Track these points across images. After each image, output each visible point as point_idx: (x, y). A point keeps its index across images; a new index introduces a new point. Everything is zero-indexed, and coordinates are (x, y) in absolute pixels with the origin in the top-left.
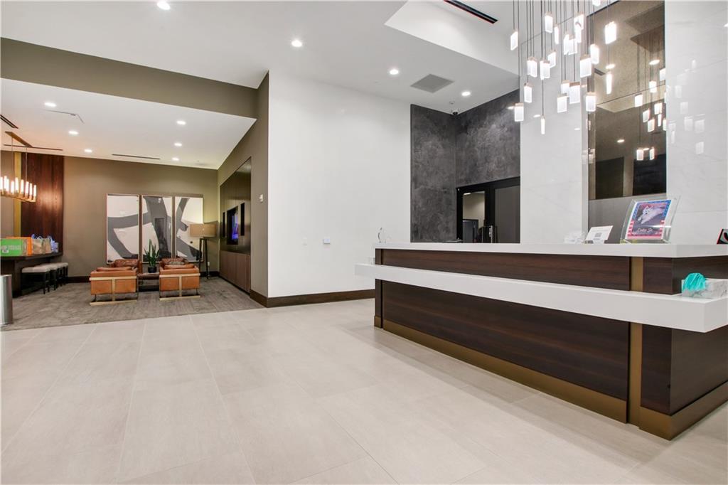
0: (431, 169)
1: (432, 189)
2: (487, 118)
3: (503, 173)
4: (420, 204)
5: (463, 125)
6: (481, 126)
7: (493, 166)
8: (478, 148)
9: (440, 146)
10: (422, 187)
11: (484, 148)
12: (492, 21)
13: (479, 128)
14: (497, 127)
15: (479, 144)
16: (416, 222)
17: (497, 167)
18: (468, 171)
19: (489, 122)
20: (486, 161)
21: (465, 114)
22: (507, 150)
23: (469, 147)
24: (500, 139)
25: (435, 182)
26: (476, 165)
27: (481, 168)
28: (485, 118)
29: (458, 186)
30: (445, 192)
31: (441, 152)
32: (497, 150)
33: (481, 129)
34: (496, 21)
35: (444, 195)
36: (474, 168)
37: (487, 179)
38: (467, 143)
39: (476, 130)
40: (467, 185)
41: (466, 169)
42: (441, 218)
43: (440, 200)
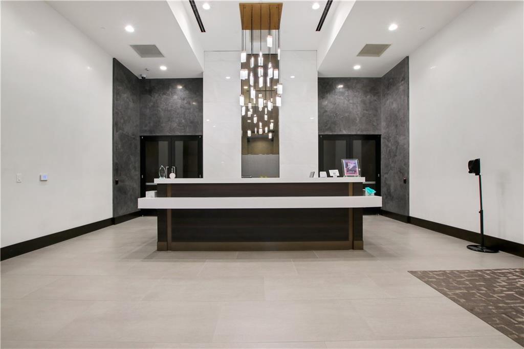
0: (126, 118)
1: (127, 134)
2: (170, 90)
3: (183, 131)
4: (120, 146)
5: (148, 88)
6: (164, 94)
7: (175, 125)
8: (161, 109)
9: (131, 100)
10: (121, 131)
11: (168, 110)
12: (203, 30)
13: (162, 95)
14: (178, 98)
15: (162, 106)
16: (117, 161)
17: (179, 126)
18: (152, 124)
19: (172, 94)
20: (169, 120)
21: (150, 81)
22: (186, 115)
23: (153, 106)
24: (181, 107)
25: (129, 129)
26: (159, 121)
27: (164, 124)
28: (169, 88)
29: (142, 135)
30: (134, 138)
31: (131, 105)
32: (178, 114)
33: (165, 96)
34: (205, 31)
35: (134, 141)
36: (158, 123)
37: (169, 133)
38: (152, 104)
39: (159, 95)
40: (151, 135)
41: (149, 123)
42: (132, 159)
43: (131, 144)
